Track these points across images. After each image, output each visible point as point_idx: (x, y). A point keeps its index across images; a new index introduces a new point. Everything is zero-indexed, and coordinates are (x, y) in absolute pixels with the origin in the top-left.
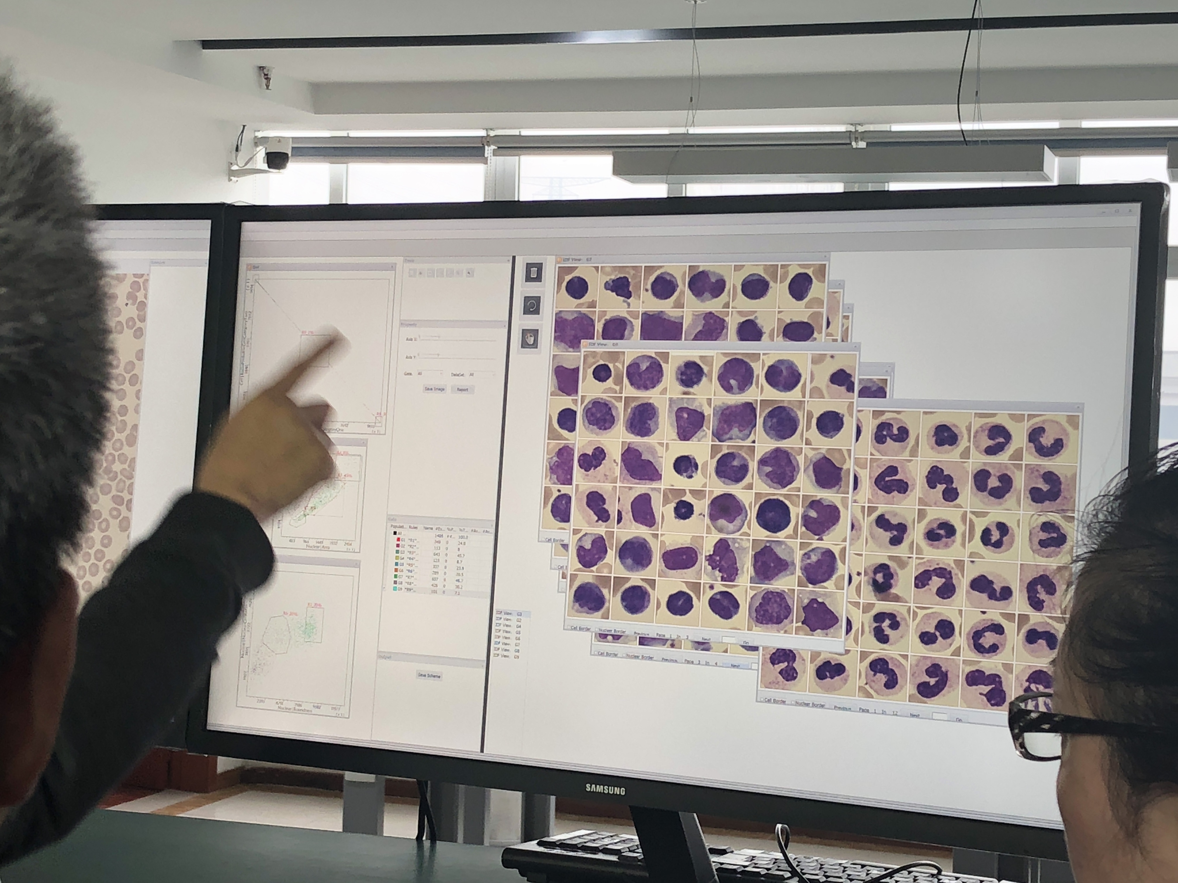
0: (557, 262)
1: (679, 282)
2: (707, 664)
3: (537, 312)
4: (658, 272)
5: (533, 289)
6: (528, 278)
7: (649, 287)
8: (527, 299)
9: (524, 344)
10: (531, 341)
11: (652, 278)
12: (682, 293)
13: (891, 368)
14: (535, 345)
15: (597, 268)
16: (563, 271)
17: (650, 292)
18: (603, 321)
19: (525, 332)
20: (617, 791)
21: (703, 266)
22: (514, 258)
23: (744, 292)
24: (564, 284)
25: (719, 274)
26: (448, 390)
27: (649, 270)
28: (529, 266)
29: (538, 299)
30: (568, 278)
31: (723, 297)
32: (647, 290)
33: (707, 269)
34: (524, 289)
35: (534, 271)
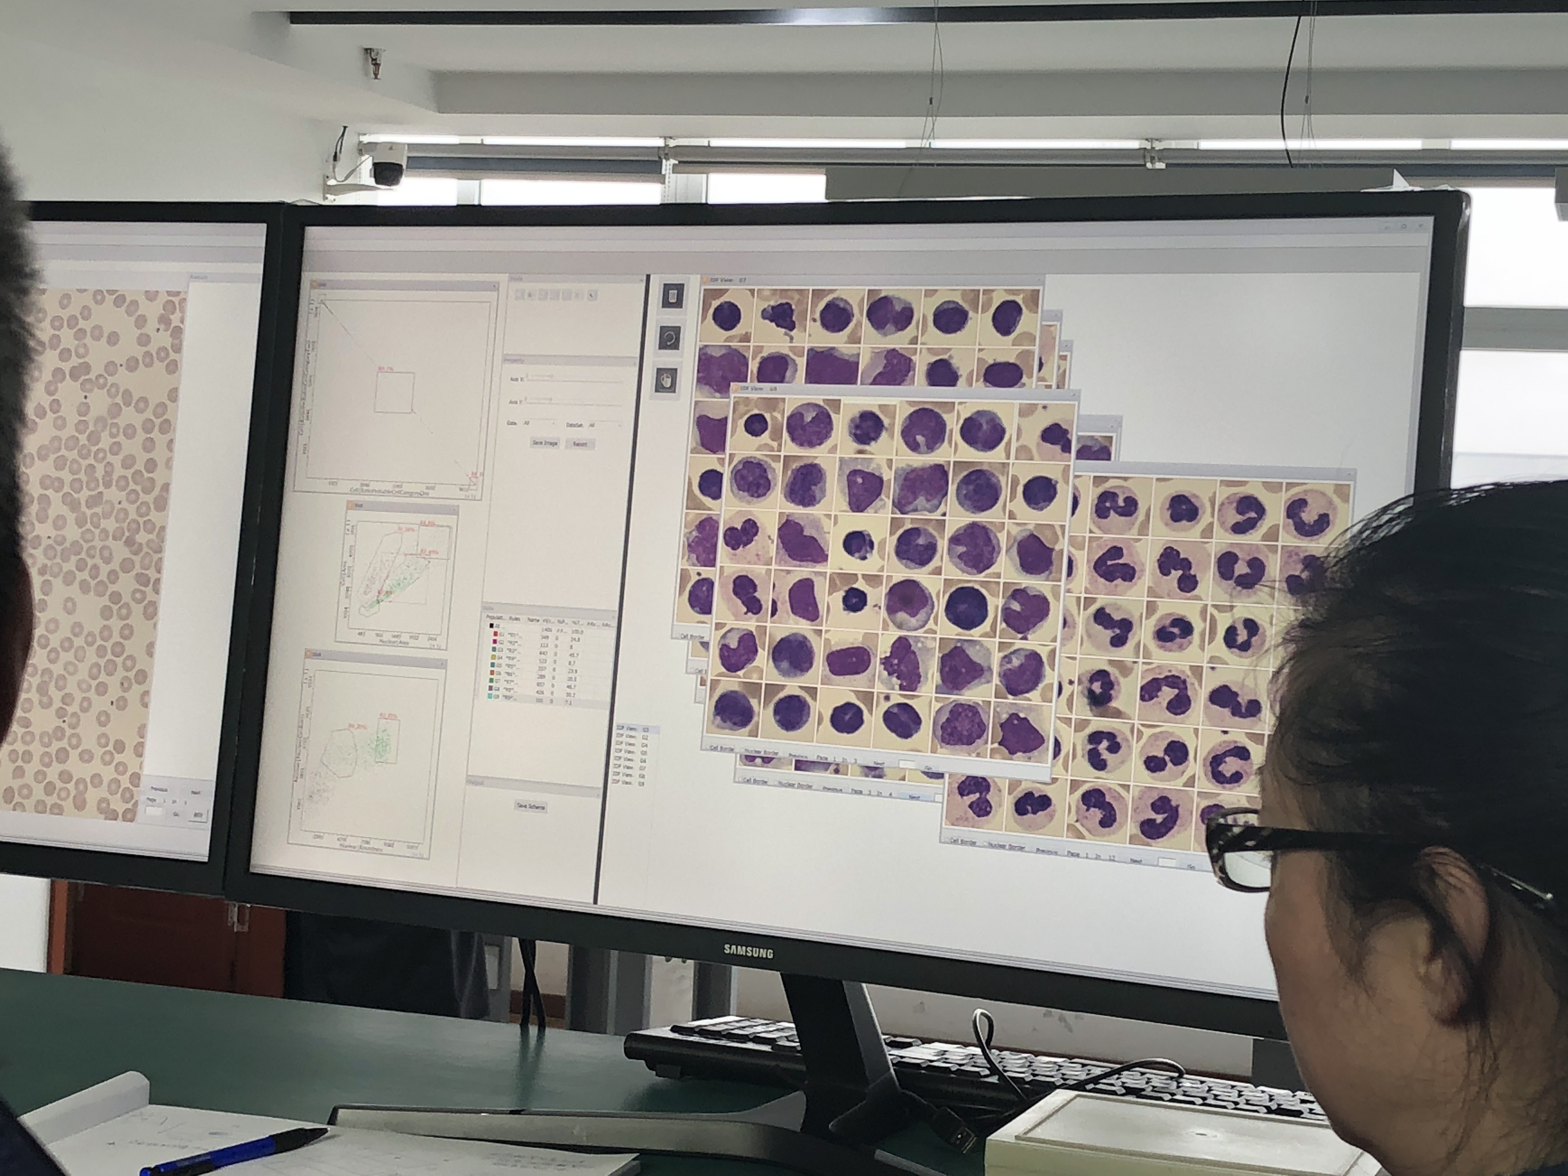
0: (703, 283)
1: (856, 311)
2: (879, 795)
3: (675, 346)
4: (829, 298)
5: (671, 317)
6: (666, 304)
7: (817, 316)
8: (663, 329)
9: (659, 388)
10: (667, 383)
11: (822, 305)
12: (859, 324)
13: (1117, 422)
14: (672, 388)
15: (752, 291)
16: (710, 295)
17: (819, 323)
18: (758, 360)
19: (660, 372)
20: (763, 953)
21: (886, 290)
22: (648, 277)
23: (936, 323)
24: (711, 311)
25: (905, 302)
26: (562, 444)
27: (818, 294)
28: (667, 288)
29: (677, 330)
30: (715, 304)
31: (910, 330)
32: (814, 320)
33: (890, 294)
34: (660, 317)
35: (673, 294)
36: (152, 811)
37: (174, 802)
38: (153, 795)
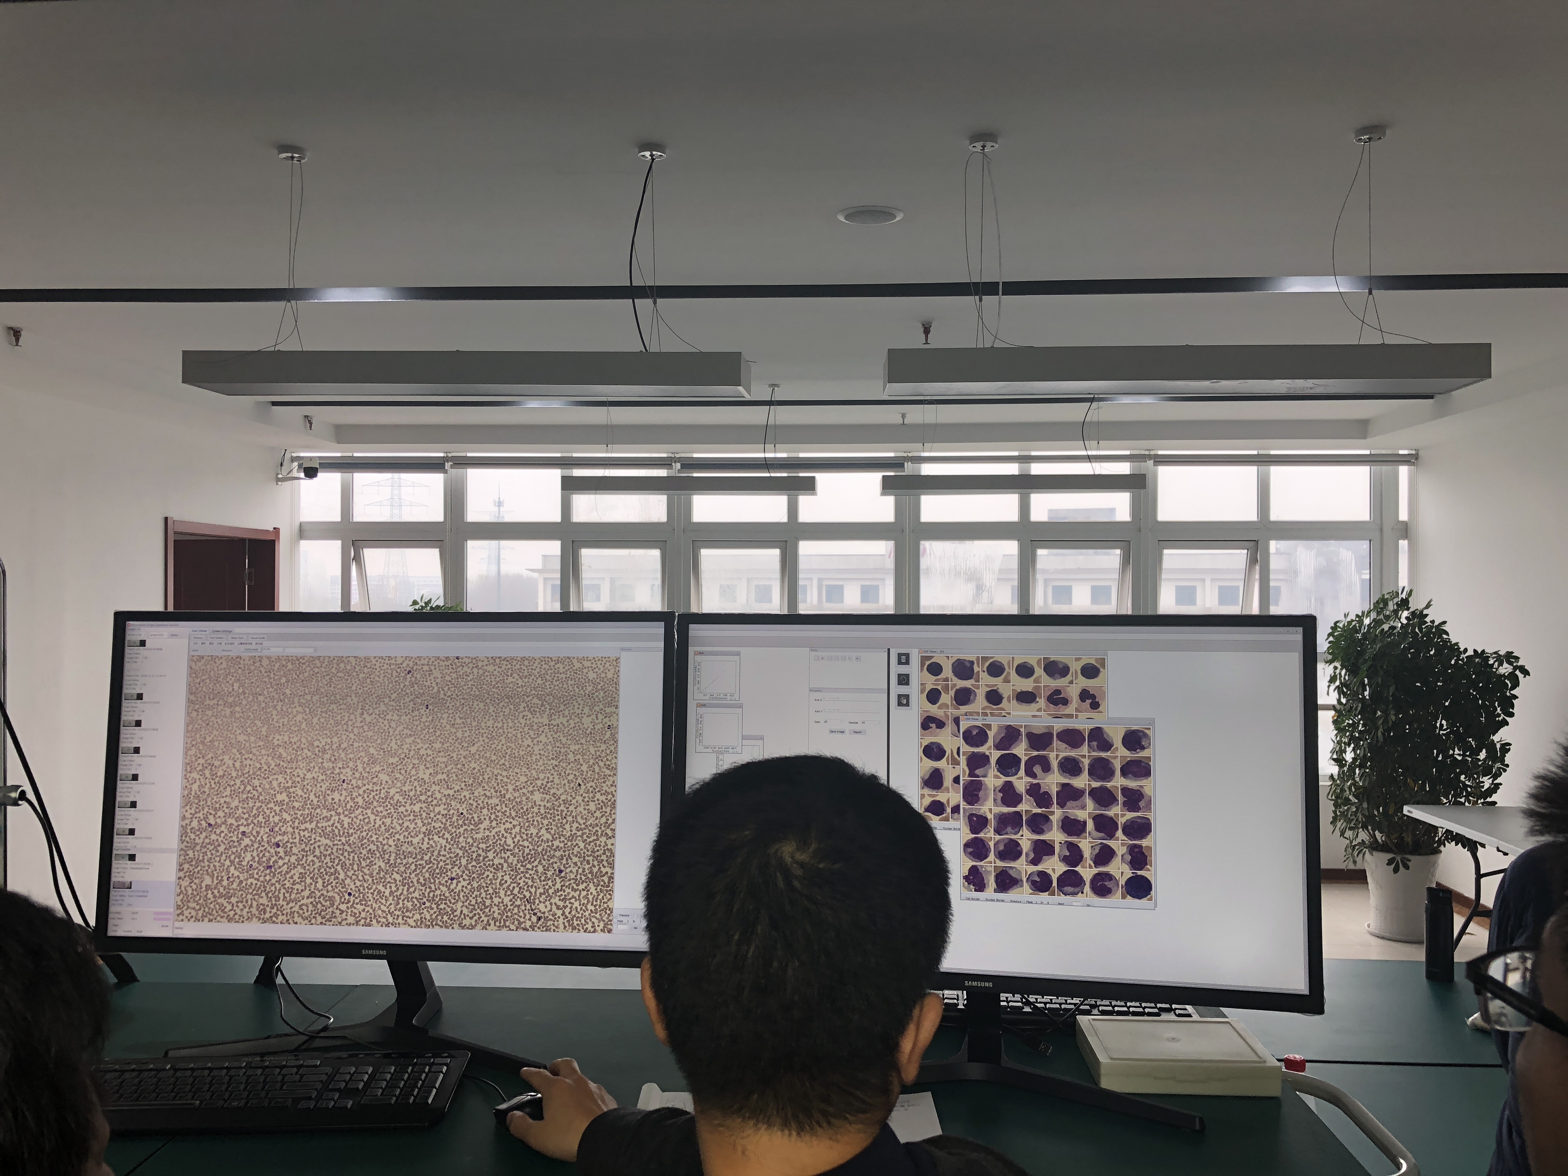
0: (919, 653)
1: (1006, 667)
2: (1042, 903)
3: (907, 683)
4: (991, 661)
5: (903, 669)
6: (900, 663)
7: (985, 669)
8: (899, 675)
9: (900, 704)
10: (905, 702)
11: (987, 664)
12: (1009, 673)
13: (1152, 722)
14: (907, 705)
15: (948, 657)
16: (924, 659)
17: (986, 673)
18: (954, 690)
19: (899, 696)
20: (987, 984)
22: (889, 650)
24: (926, 667)
26: (847, 732)
27: (985, 659)
28: (900, 655)
29: (908, 676)
30: (928, 663)
32: (984, 671)
34: (897, 670)
35: (903, 657)
36: (621, 927)
37: (634, 921)
38: (621, 918)
